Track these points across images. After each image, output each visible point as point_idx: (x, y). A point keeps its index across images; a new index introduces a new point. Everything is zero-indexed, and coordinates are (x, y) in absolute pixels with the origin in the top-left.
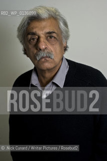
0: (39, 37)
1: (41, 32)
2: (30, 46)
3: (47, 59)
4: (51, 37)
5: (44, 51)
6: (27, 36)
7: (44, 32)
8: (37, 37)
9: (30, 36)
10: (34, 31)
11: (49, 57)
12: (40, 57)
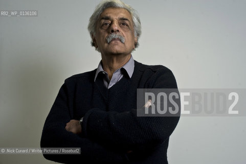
0: (112, 22)
1: (115, 17)
2: (102, 31)
3: (118, 42)
4: (124, 24)
5: (116, 33)
6: (100, 20)
7: (117, 18)
8: (110, 22)
9: (103, 21)
10: (108, 15)
11: (121, 41)
12: (111, 39)
